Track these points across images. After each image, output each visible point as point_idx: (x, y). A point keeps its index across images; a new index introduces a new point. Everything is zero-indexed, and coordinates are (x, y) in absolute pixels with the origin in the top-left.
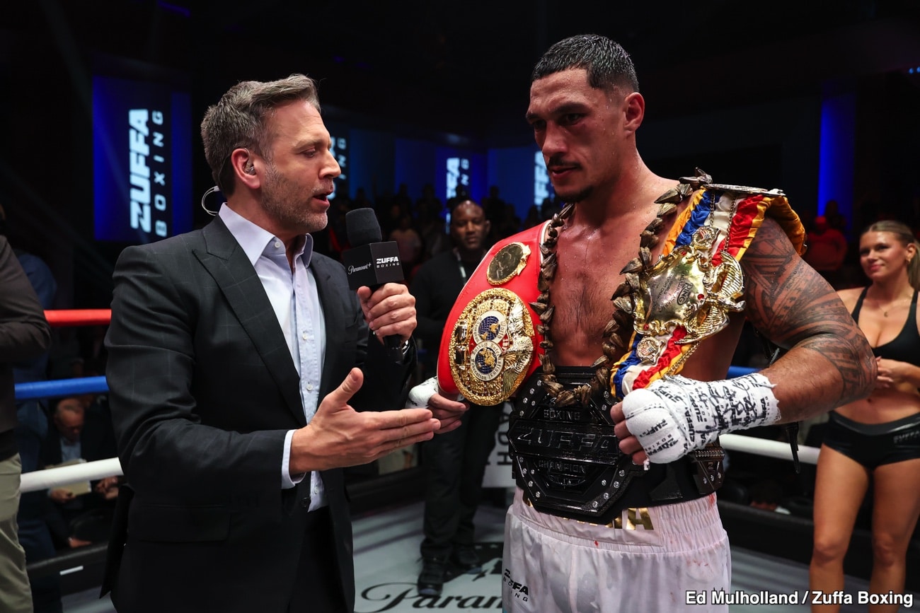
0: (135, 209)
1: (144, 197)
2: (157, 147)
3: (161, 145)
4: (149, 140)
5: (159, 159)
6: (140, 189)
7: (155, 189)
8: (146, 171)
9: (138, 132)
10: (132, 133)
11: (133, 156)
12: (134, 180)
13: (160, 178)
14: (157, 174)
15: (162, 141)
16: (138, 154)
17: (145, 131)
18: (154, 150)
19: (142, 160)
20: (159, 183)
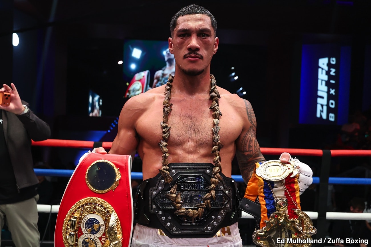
0: (319, 108)
1: (324, 101)
2: (332, 76)
3: (334, 74)
4: (328, 73)
5: (333, 82)
6: (322, 98)
7: (330, 97)
8: (325, 89)
9: (323, 69)
10: (320, 70)
11: (319, 82)
12: (320, 93)
13: (332, 92)
14: (331, 90)
15: (334, 72)
16: (322, 80)
17: (326, 68)
18: (330, 77)
19: (324, 83)
20: (332, 94)
